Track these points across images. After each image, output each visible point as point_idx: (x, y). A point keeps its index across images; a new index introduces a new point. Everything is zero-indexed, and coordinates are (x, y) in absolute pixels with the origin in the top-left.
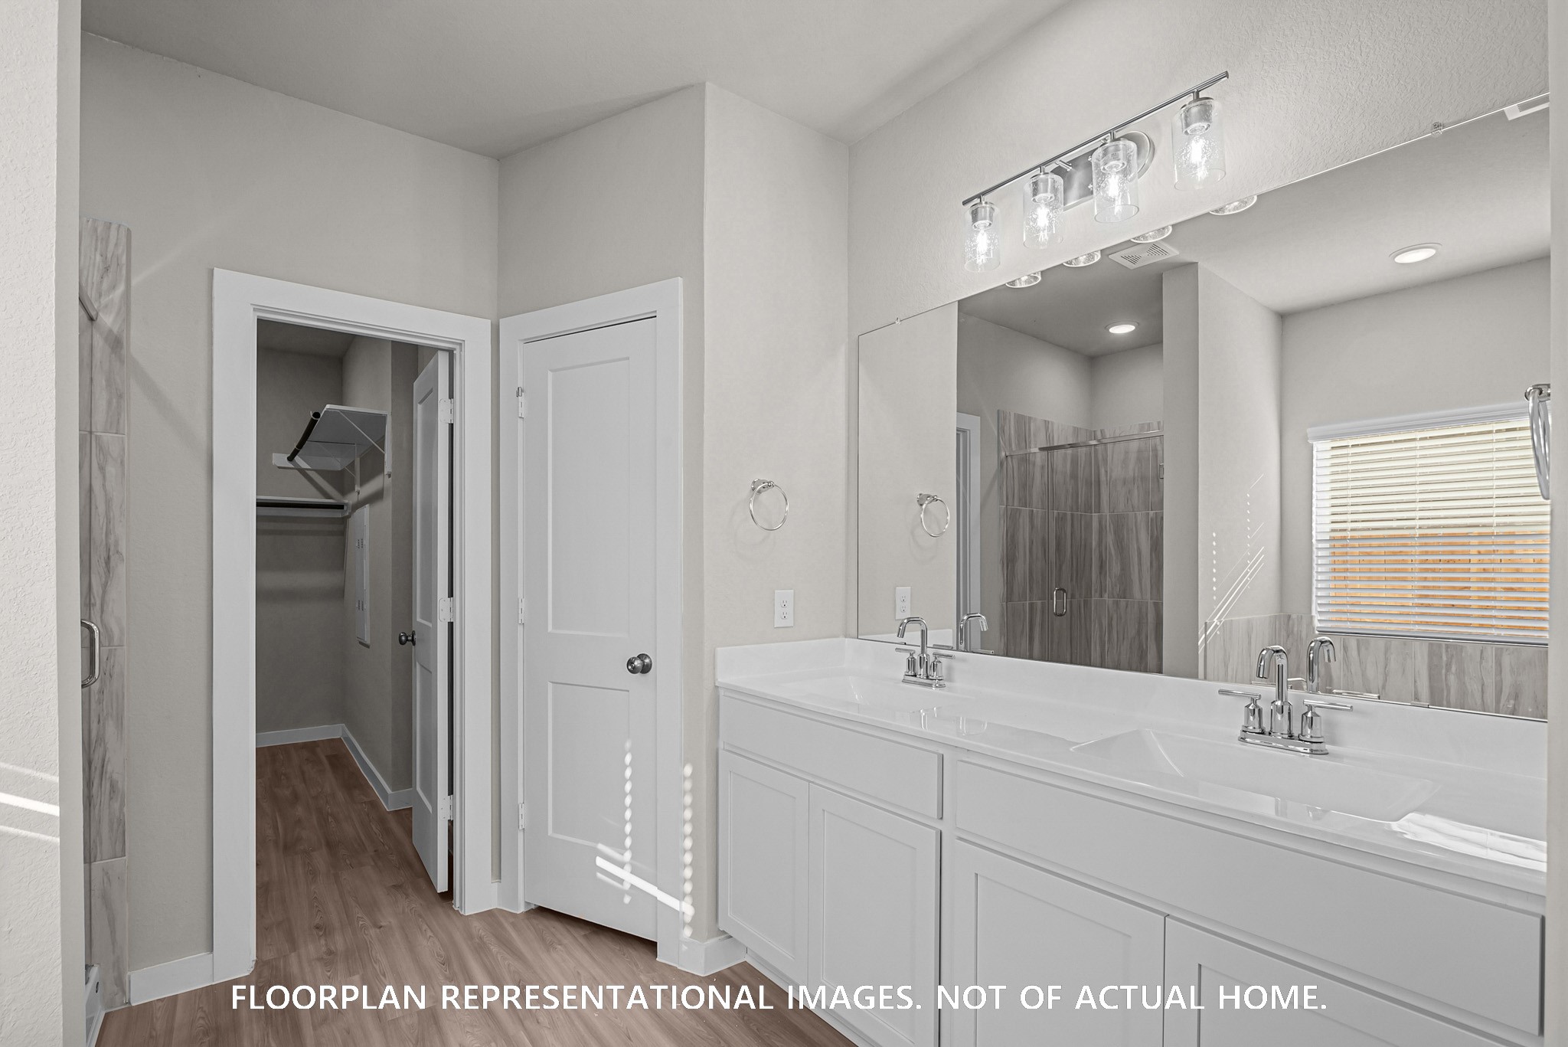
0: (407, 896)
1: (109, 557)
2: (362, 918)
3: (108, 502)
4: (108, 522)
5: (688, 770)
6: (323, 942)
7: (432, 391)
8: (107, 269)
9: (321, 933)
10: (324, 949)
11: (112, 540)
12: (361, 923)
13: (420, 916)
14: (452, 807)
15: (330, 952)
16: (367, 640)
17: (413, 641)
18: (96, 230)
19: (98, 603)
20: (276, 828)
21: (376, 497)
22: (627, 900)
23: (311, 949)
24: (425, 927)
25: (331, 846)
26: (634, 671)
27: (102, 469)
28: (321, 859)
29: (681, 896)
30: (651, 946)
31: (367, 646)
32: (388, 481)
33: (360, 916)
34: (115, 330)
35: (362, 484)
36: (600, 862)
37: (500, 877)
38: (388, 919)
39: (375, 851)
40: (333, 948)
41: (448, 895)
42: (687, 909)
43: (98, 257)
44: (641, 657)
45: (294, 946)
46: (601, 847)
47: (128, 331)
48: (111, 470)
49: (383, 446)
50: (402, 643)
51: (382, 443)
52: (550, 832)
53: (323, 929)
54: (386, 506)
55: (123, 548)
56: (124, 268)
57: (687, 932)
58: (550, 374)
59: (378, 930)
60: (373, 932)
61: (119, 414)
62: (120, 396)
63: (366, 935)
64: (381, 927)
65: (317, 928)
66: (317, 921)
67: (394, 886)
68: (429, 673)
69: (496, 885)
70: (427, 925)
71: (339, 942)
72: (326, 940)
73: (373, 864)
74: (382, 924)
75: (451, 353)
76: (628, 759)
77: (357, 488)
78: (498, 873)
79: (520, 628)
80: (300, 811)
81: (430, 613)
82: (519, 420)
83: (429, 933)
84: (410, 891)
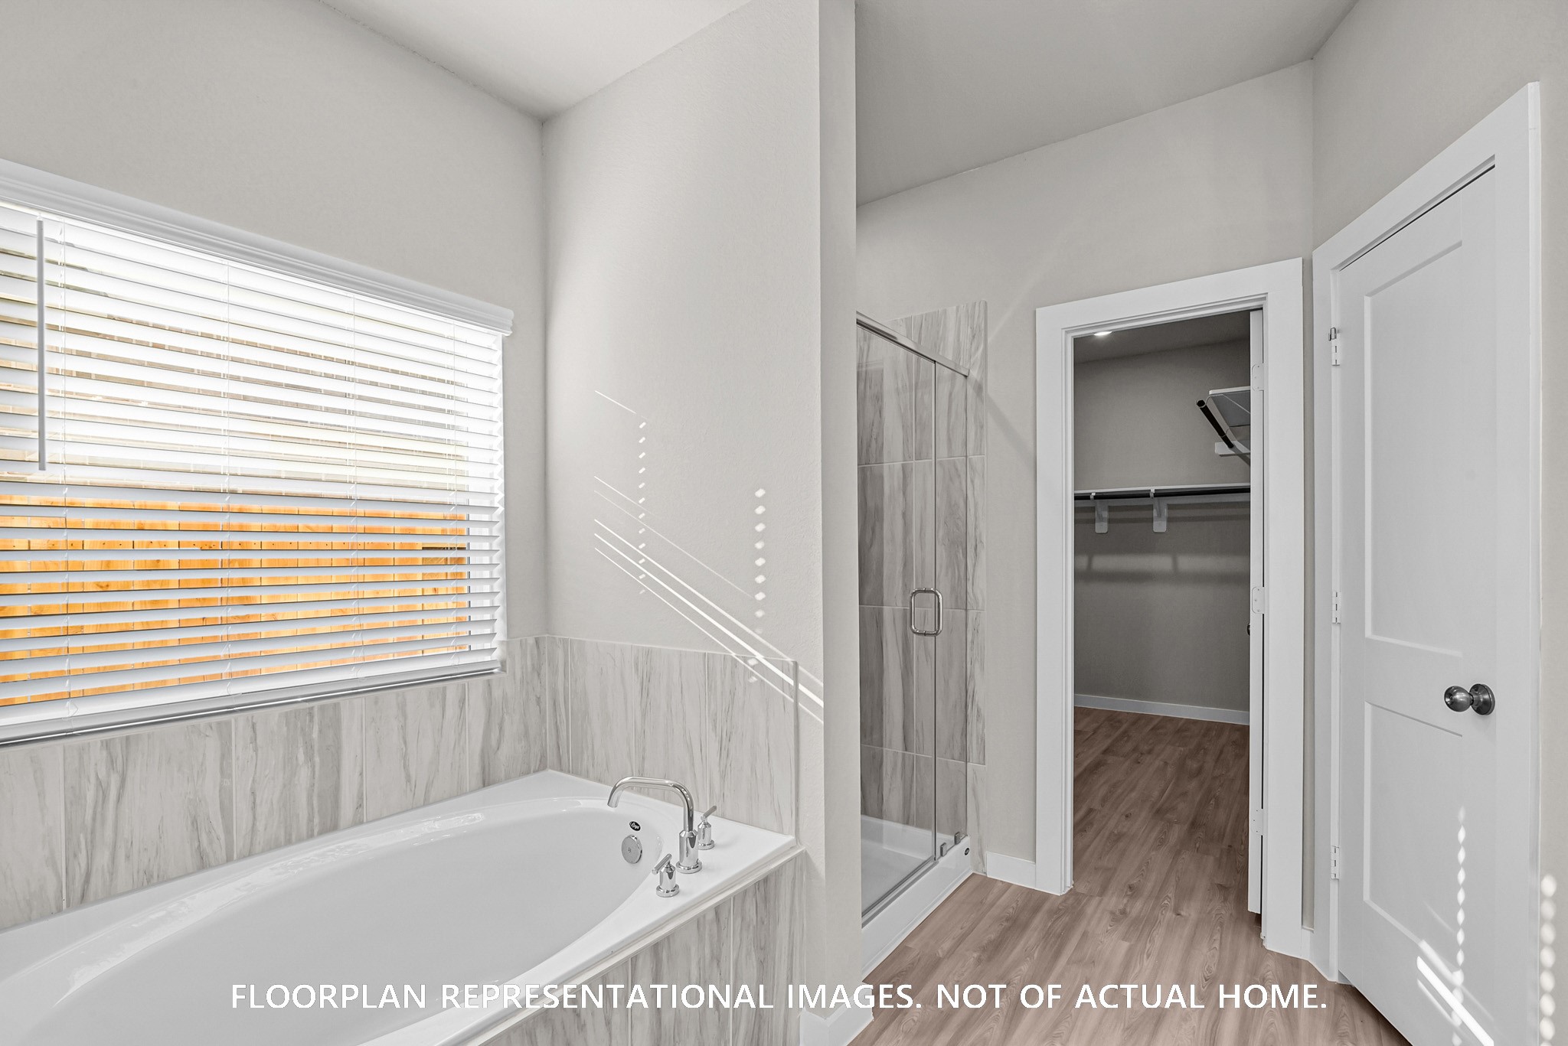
0: (1225, 900)
1: (976, 545)
2: (1170, 898)
3: (976, 505)
4: (976, 518)
5: (1549, 886)
6: (1125, 901)
8: (974, 337)
9: (1129, 893)
10: (1121, 907)
11: (978, 534)
12: (1166, 902)
13: (1221, 925)
14: (1263, 823)
15: (1124, 912)
18: (968, 311)
19: (971, 578)
20: (1163, 792)
23: (1113, 901)
24: (1217, 936)
25: (1194, 825)
27: (972, 482)
28: (1176, 833)
33: (1170, 895)
34: (978, 380)
36: (1422, 967)
37: (1311, 924)
38: (1191, 911)
39: (1230, 846)
40: (1128, 910)
43: (969, 330)
44: (1475, 688)
45: (1103, 892)
46: (1425, 946)
47: (986, 380)
48: (977, 482)
52: (1366, 898)
53: (1133, 891)
55: (984, 540)
56: (983, 332)
58: (1368, 301)
59: (1174, 916)
60: (1169, 915)
61: (981, 441)
62: (982, 427)
63: (1162, 914)
64: (1178, 915)
65: (1130, 888)
66: (1134, 882)
67: (1221, 885)
69: (1306, 933)
70: (1221, 937)
71: (1137, 908)
72: (1128, 901)
73: (1218, 856)
74: (1183, 913)
76: (1462, 835)
78: (1310, 920)
79: (1334, 629)
80: (1192, 785)
82: (1333, 369)
83: (1217, 945)
84: (1232, 897)
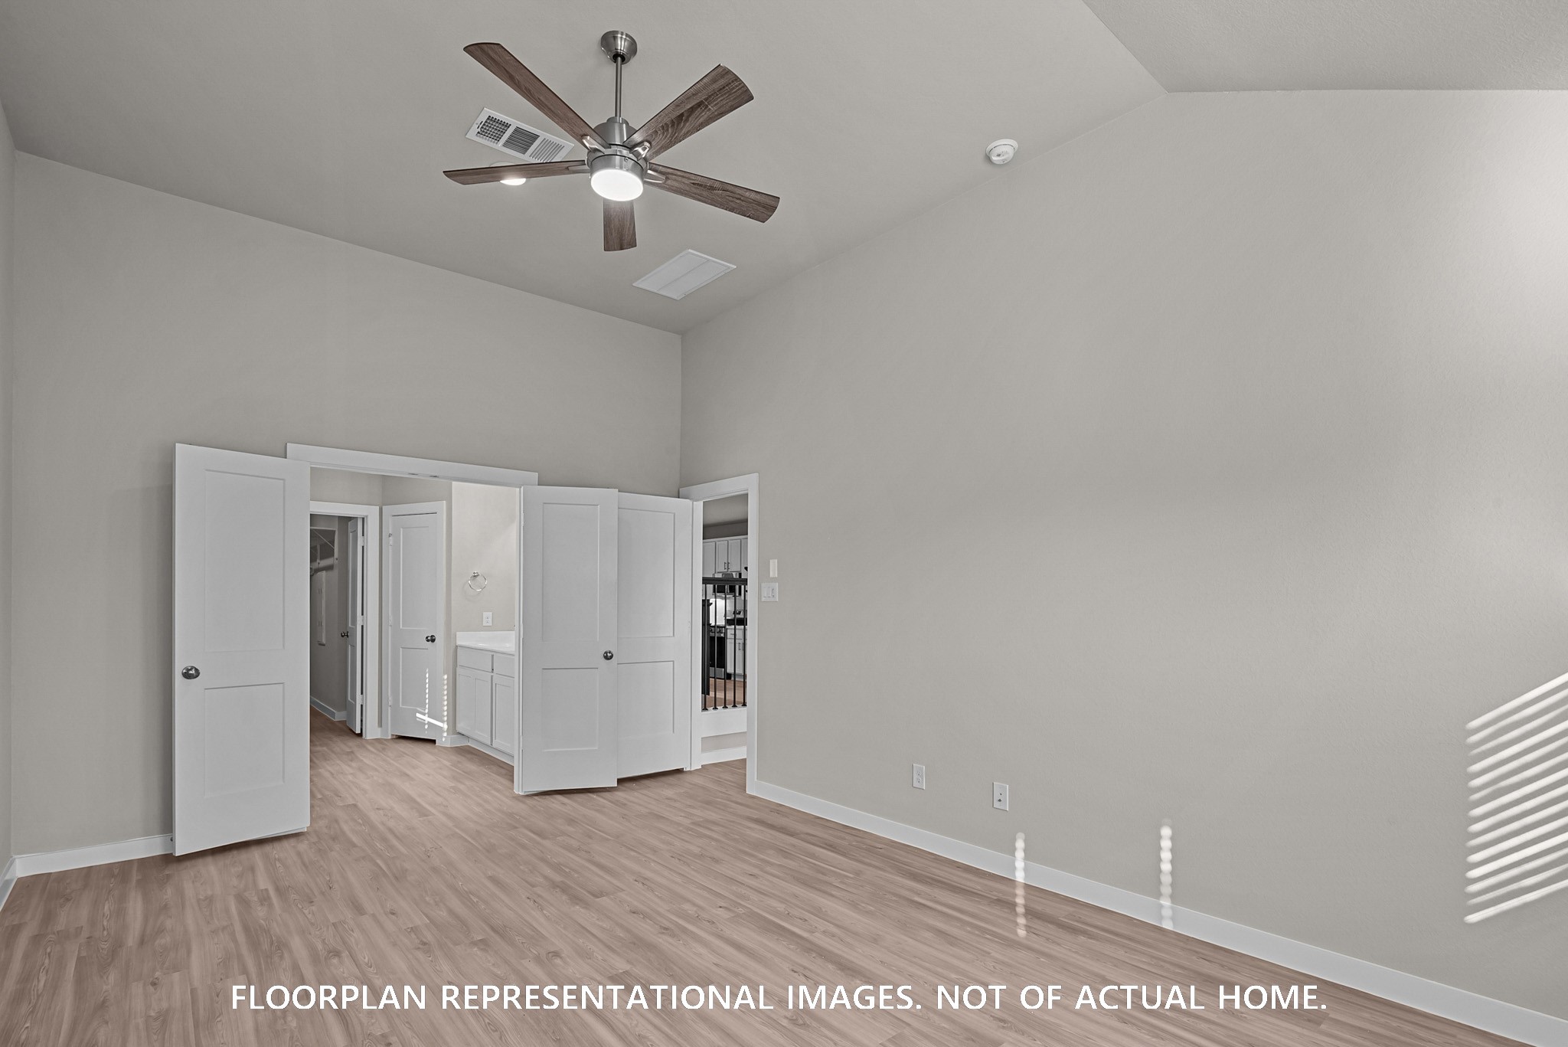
0: (344, 737)
5: (446, 677)
7: (355, 532)
13: (349, 744)
14: (363, 700)
16: (324, 641)
17: (347, 636)
21: (330, 568)
22: (426, 727)
26: (428, 641)
29: (443, 722)
30: (434, 741)
31: (324, 645)
32: (336, 562)
35: (321, 559)
36: (418, 715)
37: (381, 726)
41: (360, 735)
42: (445, 726)
44: (432, 636)
46: (418, 708)
49: (334, 546)
50: (342, 636)
51: (333, 542)
52: (401, 706)
54: (335, 574)
57: (445, 734)
68: (354, 647)
69: (380, 729)
70: (352, 747)
75: (363, 519)
76: (427, 675)
77: (318, 561)
78: (380, 724)
79: (390, 628)
81: (354, 622)
84: (345, 735)
